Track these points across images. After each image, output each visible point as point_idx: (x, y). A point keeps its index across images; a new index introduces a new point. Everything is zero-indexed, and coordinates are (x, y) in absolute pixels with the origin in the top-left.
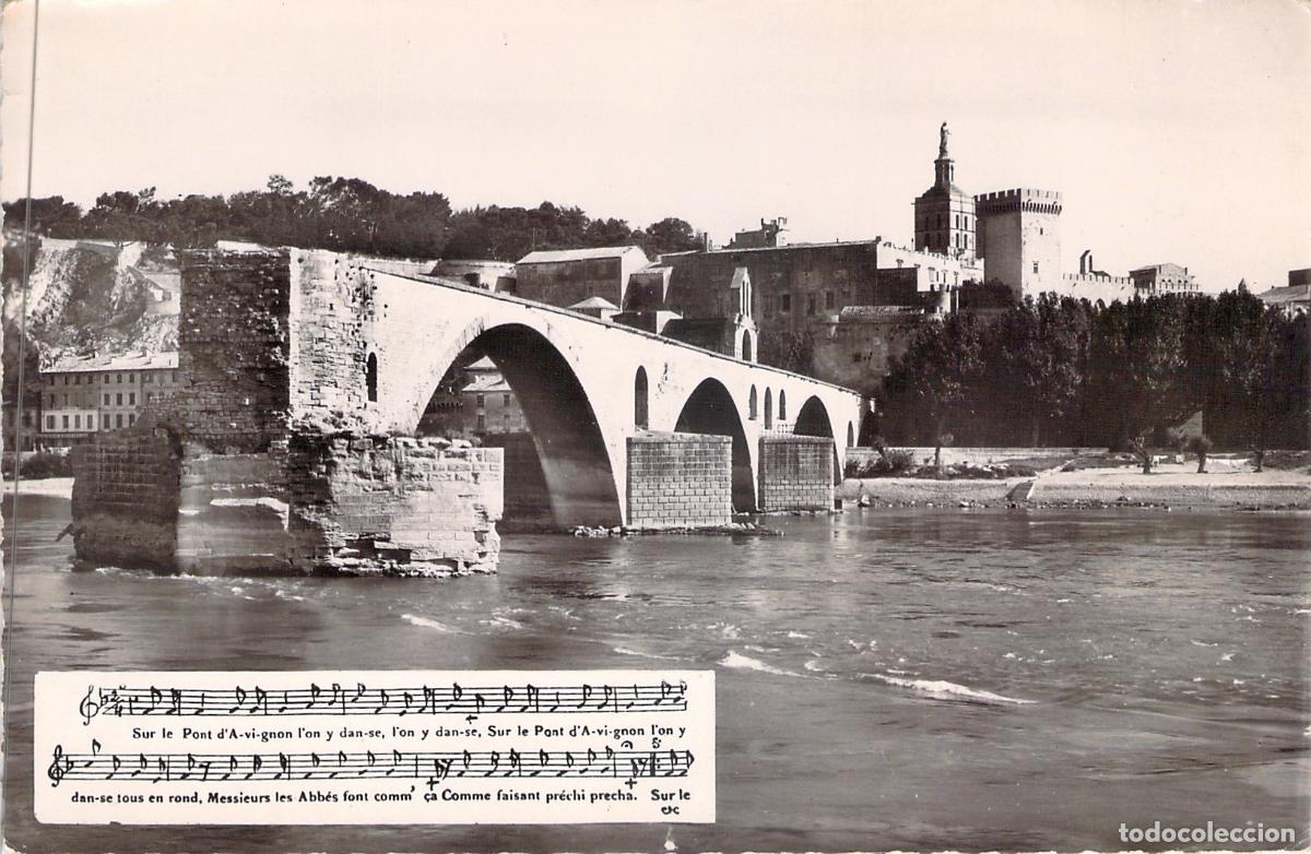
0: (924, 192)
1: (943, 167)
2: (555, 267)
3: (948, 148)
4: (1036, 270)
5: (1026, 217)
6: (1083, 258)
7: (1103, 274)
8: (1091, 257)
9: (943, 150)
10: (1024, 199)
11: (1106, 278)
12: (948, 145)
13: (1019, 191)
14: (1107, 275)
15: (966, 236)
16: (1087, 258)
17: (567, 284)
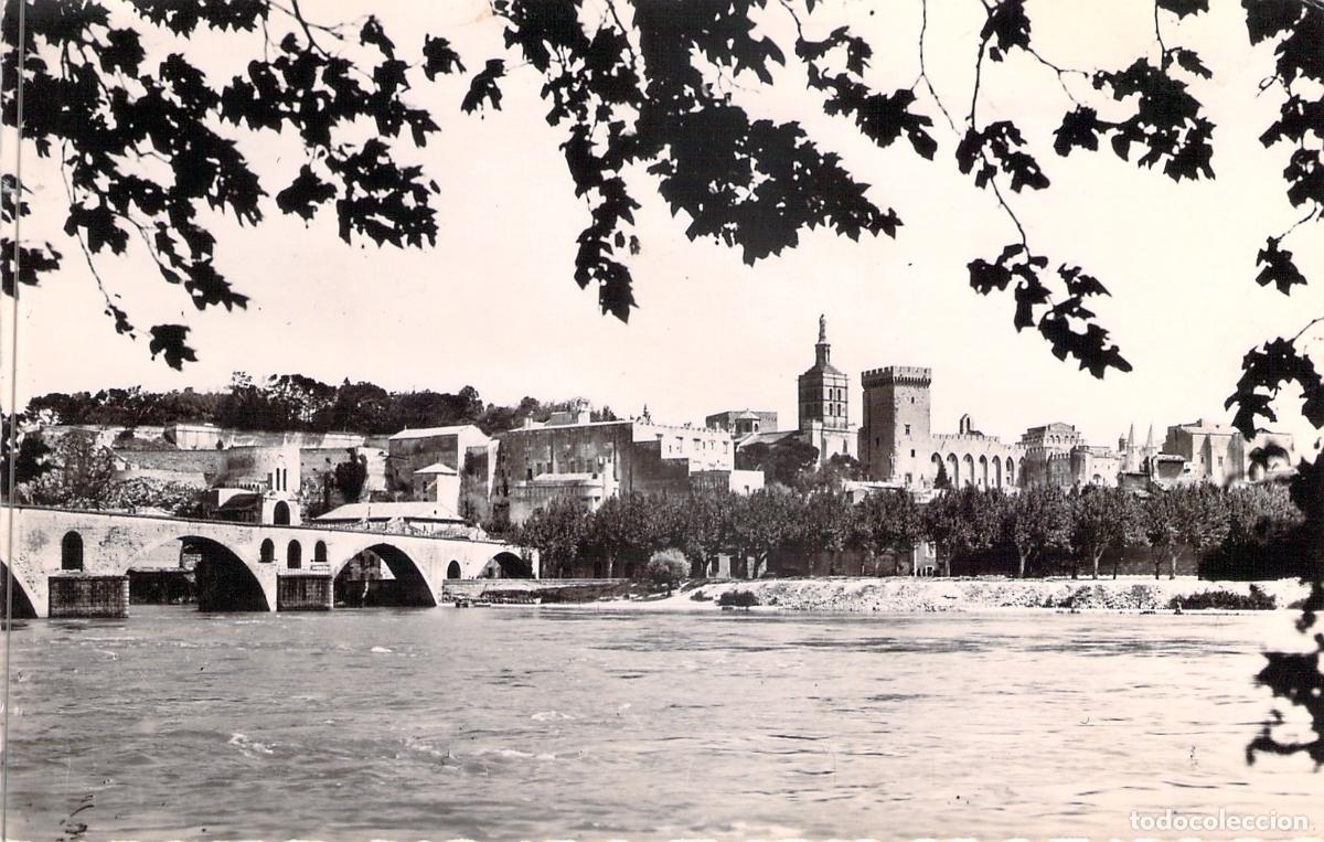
0: (807, 370)
1: (822, 350)
2: (413, 442)
3: (826, 334)
4: (908, 431)
5: (898, 390)
6: (962, 422)
7: (979, 433)
8: (968, 420)
9: (822, 337)
10: (896, 374)
11: (980, 437)
12: (826, 331)
13: (892, 368)
14: (981, 434)
15: (839, 406)
16: (965, 420)
17: (422, 455)
